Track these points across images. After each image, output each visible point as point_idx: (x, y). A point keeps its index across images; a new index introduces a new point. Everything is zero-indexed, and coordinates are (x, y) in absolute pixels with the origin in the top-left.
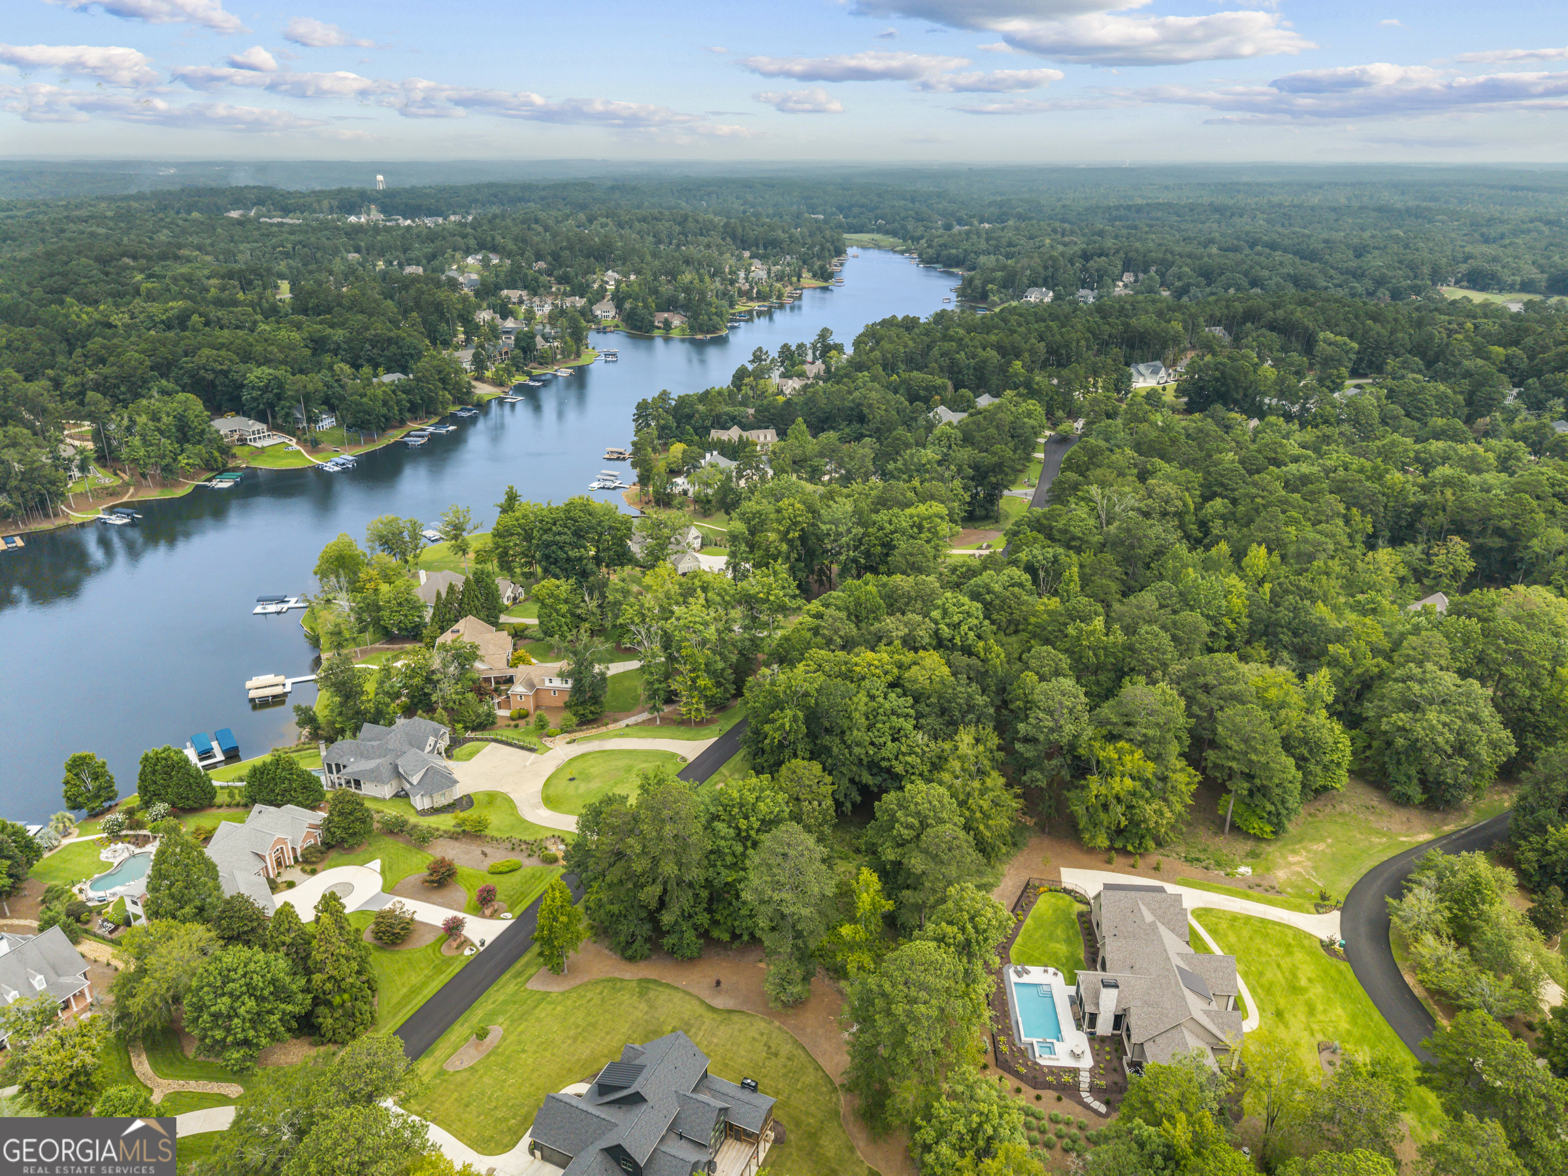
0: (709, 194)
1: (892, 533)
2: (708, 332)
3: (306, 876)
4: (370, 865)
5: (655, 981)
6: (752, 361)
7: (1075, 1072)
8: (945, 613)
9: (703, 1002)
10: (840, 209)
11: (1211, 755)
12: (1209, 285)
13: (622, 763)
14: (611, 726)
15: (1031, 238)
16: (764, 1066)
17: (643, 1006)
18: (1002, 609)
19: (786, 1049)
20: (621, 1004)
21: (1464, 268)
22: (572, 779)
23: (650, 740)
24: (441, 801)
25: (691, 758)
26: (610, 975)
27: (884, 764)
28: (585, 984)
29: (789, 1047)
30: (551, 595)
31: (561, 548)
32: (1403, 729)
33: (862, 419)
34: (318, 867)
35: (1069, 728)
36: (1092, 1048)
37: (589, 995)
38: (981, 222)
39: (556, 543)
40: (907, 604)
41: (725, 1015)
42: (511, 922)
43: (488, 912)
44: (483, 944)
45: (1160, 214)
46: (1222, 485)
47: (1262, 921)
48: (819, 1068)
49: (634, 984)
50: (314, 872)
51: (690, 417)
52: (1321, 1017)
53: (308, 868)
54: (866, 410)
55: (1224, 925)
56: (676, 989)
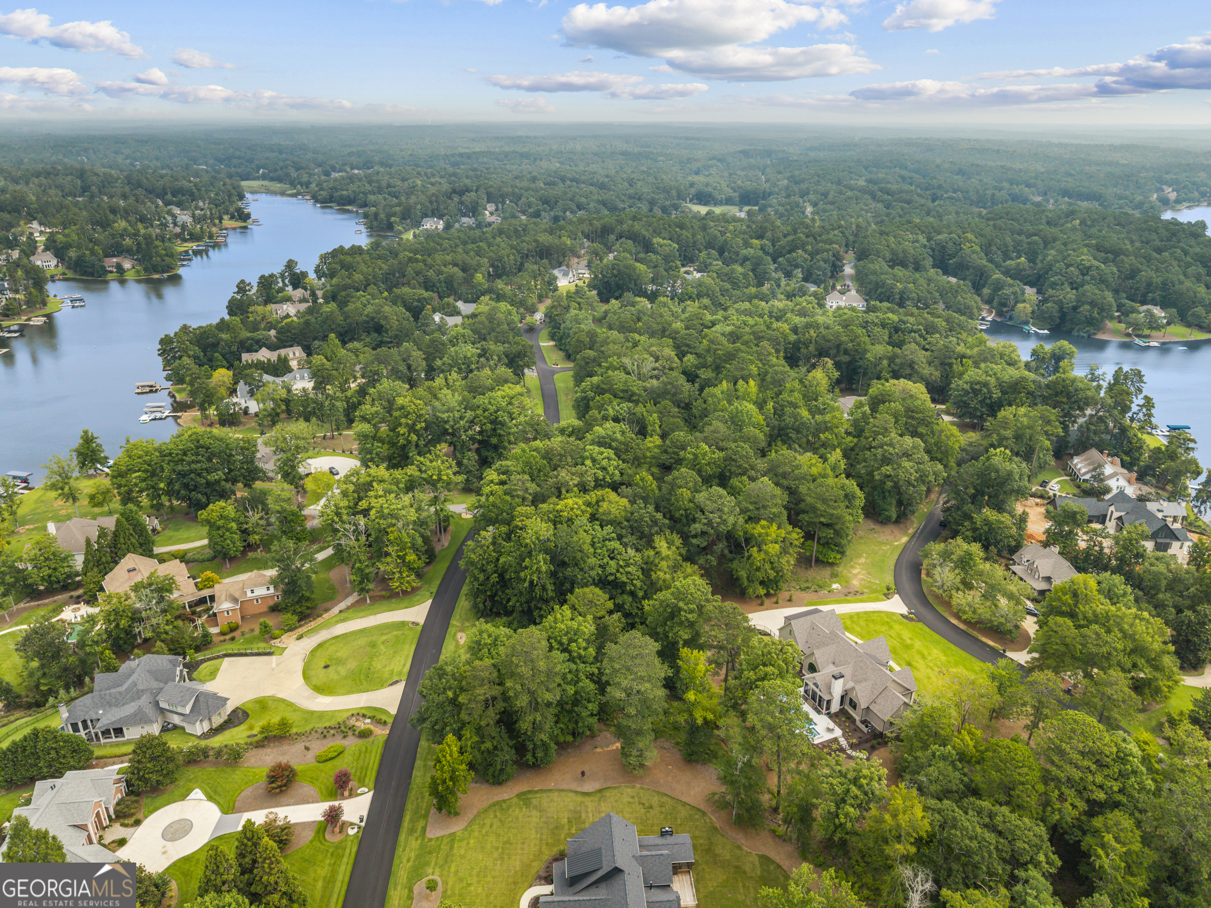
0: (86, 150)
1: (496, 412)
2: (163, 272)
3: (131, 830)
4: (192, 796)
5: (530, 792)
6: (238, 293)
7: (835, 740)
8: (594, 461)
9: (576, 792)
10: (219, 161)
11: (804, 517)
12: (551, 210)
13: (362, 641)
14: (325, 616)
15: (404, 180)
16: (647, 819)
17: (535, 813)
18: (627, 451)
19: (655, 800)
20: (517, 818)
21: (693, 191)
22: (326, 667)
23: (372, 617)
24: (217, 721)
25: (421, 620)
26: (491, 802)
27: (611, 578)
28: (478, 815)
29: (656, 798)
30: (222, 517)
31: (199, 475)
32: (890, 476)
33: (379, 329)
34: (139, 816)
35: (731, 520)
36: (835, 722)
37: (488, 822)
38: (352, 169)
39: (191, 471)
40: (560, 460)
41: (599, 795)
42: (371, 793)
43: (346, 793)
44: (361, 821)
45: (485, 159)
46: (688, 346)
47: (866, 613)
48: (685, 804)
49: (516, 800)
50: (138, 823)
51: (215, 345)
52: (930, 658)
53: (130, 821)
54: (383, 322)
55: (849, 623)
56: (550, 790)
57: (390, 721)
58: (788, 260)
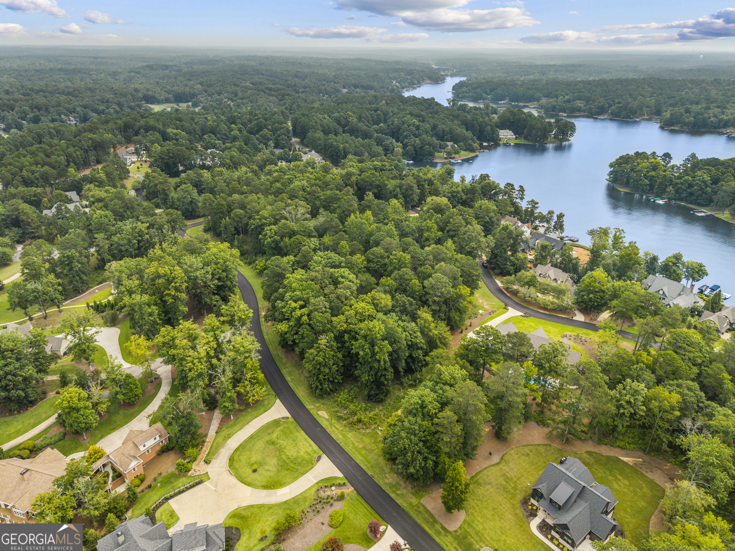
9: (493, 465)
13: (260, 444)
14: (208, 440)
17: (488, 487)
20: (483, 494)
22: (255, 471)
23: (247, 427)
25: (287, 414)
29: (526, 449)
41: (503, 461)
42: (390, 527)
43: (379, 535)
44: (405, 545)
49: (472, 485)
56: (481, 471)
57: (346, 481)
58: (261, 136)
